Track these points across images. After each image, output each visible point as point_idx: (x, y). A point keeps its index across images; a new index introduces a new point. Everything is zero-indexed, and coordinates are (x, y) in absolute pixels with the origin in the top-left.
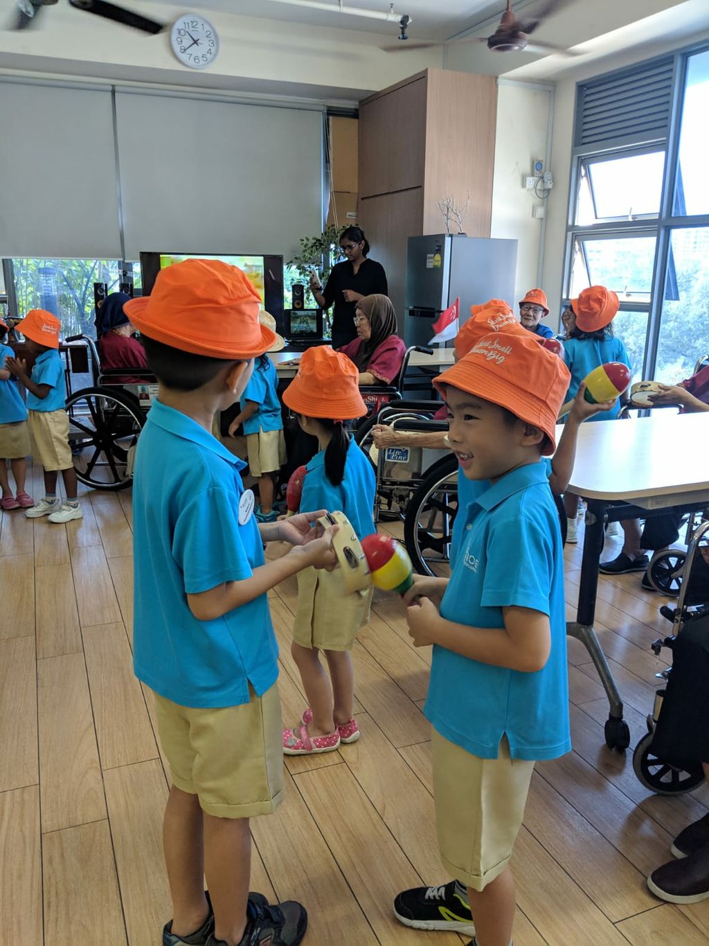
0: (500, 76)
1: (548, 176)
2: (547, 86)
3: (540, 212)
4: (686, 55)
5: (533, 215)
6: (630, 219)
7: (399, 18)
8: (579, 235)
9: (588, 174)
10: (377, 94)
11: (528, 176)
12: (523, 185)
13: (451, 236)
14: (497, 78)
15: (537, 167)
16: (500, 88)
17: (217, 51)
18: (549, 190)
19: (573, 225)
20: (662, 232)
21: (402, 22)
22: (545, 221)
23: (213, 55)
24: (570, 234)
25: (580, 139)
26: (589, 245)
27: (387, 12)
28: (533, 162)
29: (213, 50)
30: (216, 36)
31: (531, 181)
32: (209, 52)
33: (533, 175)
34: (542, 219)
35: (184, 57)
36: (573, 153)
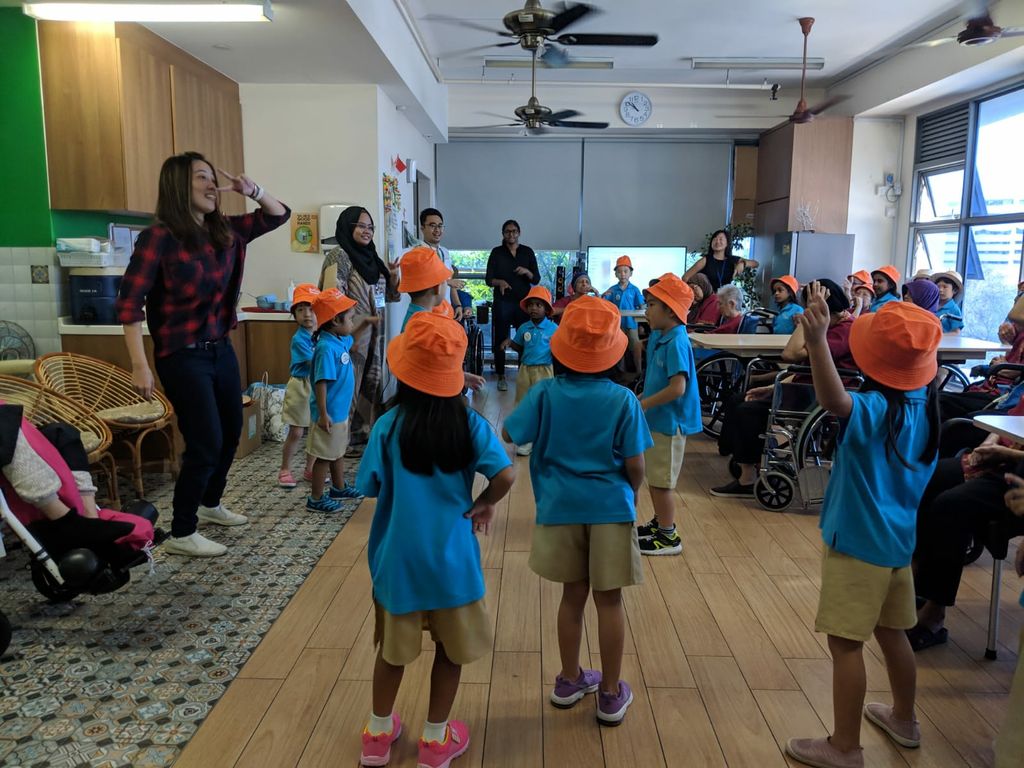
0: (856, 116)
1: (897, 185)
2: (898, 119)
3: (891, 213)
4: (978, 103)
5: (886, 214)
6: (953, 218)
7: (770, 87)
8: (920, 229)
9: (927, 185)
10: (769, 130)
11: (881, 186)
12: (876, 192)
13: (798, 232)
14: (853, 117)
15: (889, 179)
16: (855, 124)
17: (650, 114)
18: (899, 196)
19: (915, 223)
20: (963, 229)
21: (773, 89)
22: (896, 218)
23: (647, 116)
24: (912, 229)
25: (919, 159)
26: (928, 237)
27: (761, 83)
28: (885, 175)
29: (648, 113)
30: (650, 104)
31: (882, 190)
32: (645, 114)
33: (885, 185)
34: (894, 218)
35: (628, 120)
36: (914, 169)
